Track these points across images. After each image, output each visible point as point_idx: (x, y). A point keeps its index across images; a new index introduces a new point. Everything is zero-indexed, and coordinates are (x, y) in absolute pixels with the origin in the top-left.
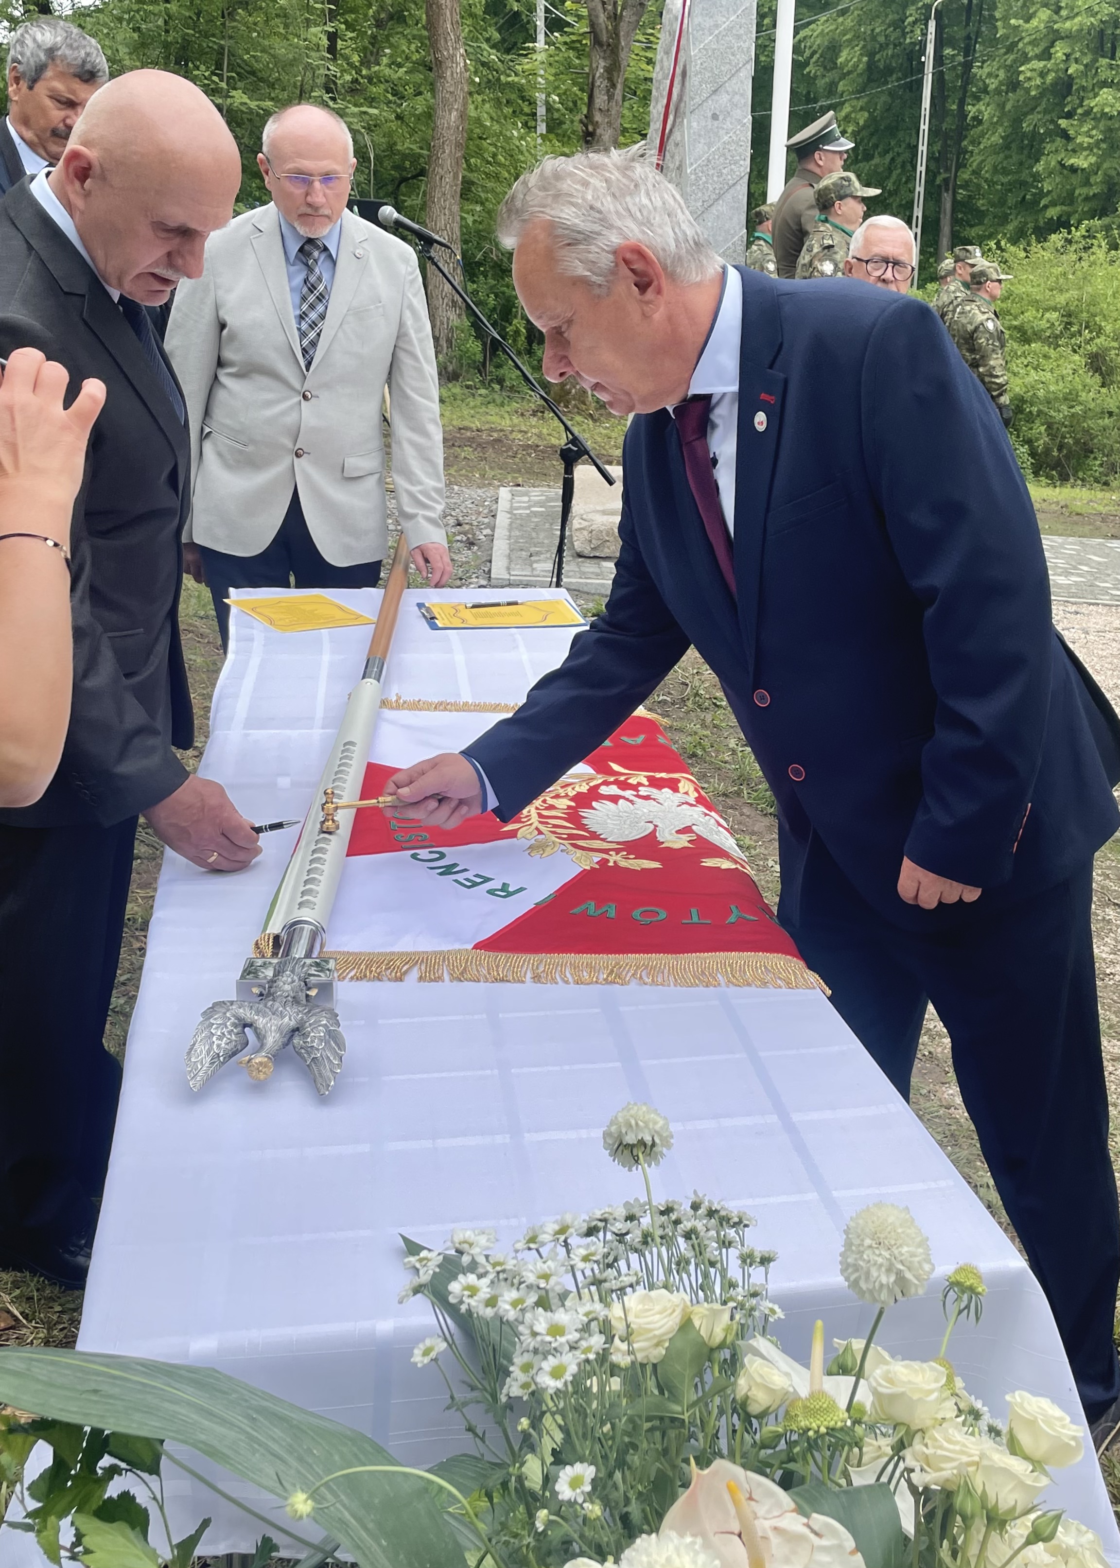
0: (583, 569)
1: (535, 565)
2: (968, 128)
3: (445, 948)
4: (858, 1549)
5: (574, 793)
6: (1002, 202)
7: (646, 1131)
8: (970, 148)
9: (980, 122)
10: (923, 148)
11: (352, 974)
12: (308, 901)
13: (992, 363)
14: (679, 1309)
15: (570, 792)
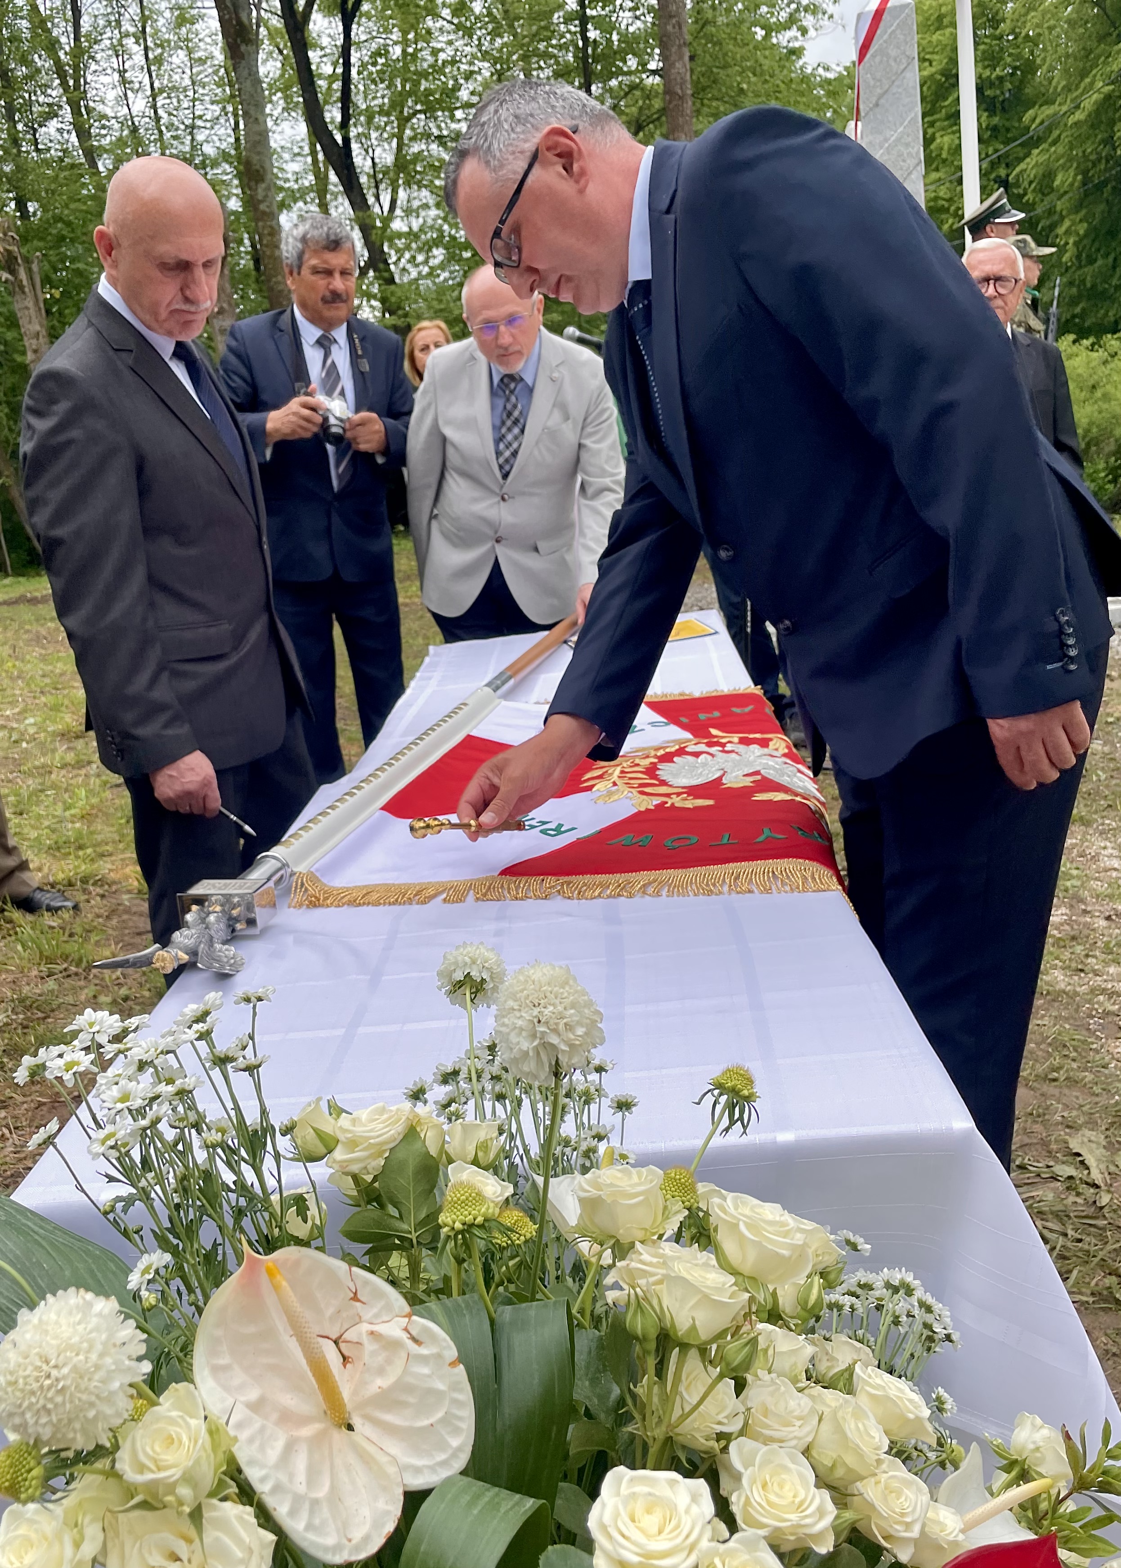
4: (461, 1359)
5: (663, 753)
14: (404, 1118)
15: (661, 753)
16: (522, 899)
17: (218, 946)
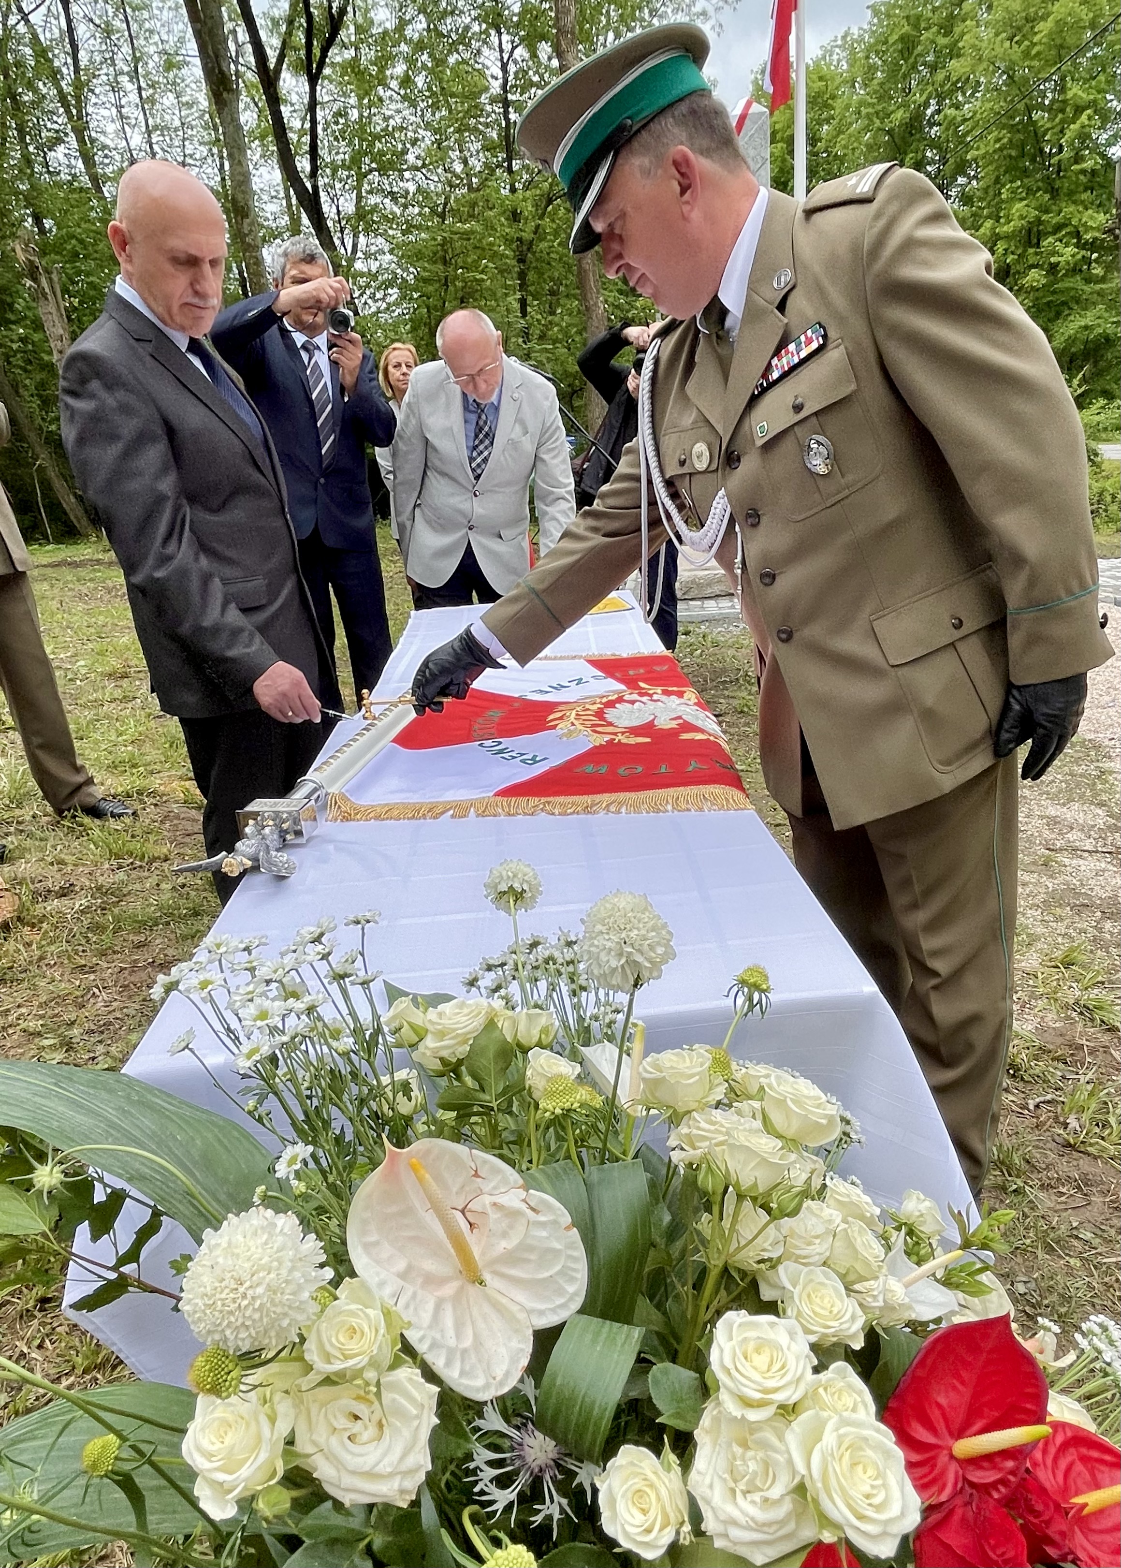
4: (574, 1224)
5: (607, 700)
7: (516, 880)
14: (483, 1012)
15: (604, 700)
16: (513, 815)
17: (274, 853)
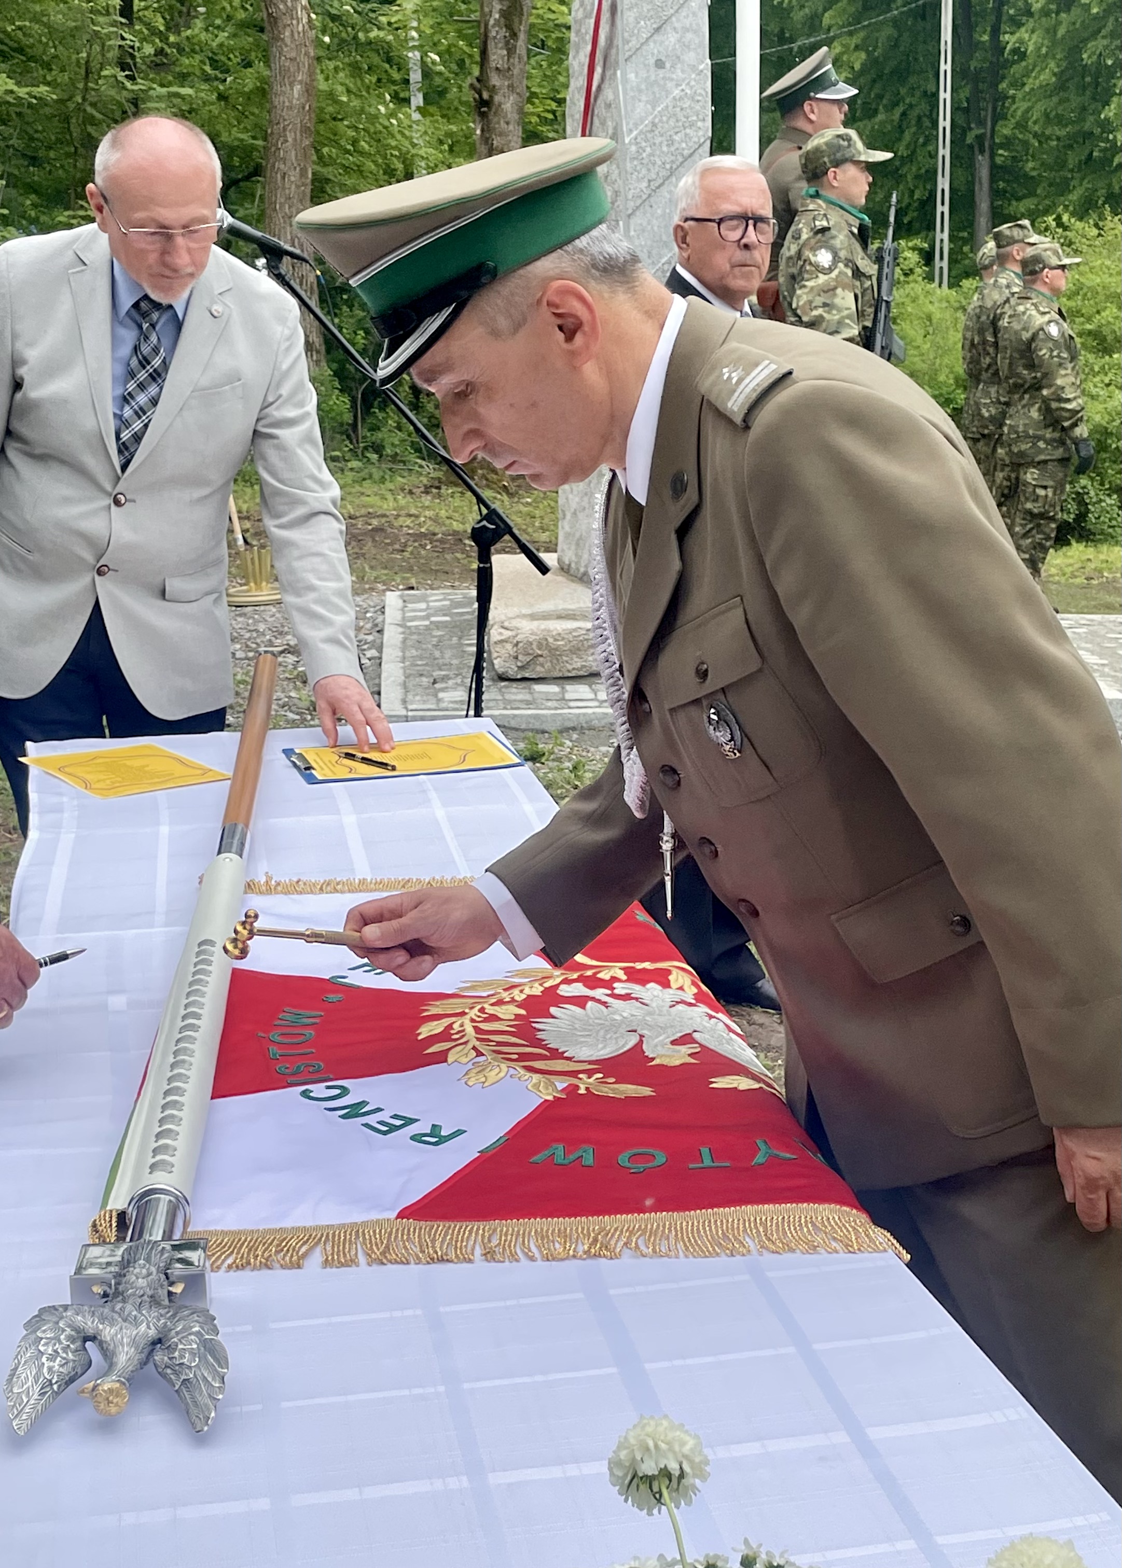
0: (507, 697)
1: (441, 695)
2: (1008, 64)
3: (358, 1217)
5: (524, 996)
6: (1061, 164)
7: (670, 1456)
8: (1012, 92)
9: (1023, 56)
10: (945, 96)
11: (230, 1261)
12: (163, 1162)
13: (1059, 382)
15: (519, 995)
